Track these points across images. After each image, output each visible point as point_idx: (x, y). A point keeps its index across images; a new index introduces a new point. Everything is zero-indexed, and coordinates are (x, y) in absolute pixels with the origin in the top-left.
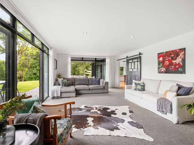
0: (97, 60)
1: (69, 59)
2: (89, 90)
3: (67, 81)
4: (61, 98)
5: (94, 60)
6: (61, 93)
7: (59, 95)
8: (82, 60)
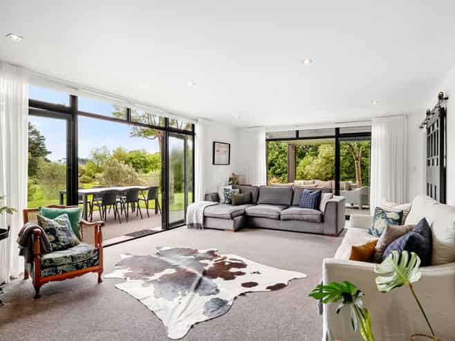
0: (341, 132)
1: (262, 139)
2: (279, 218)
3: (240, 193)
4: (205, 228)
5: (334, 134)
6: (205, 218)
7: (201, 221)
8: (298, 138)
